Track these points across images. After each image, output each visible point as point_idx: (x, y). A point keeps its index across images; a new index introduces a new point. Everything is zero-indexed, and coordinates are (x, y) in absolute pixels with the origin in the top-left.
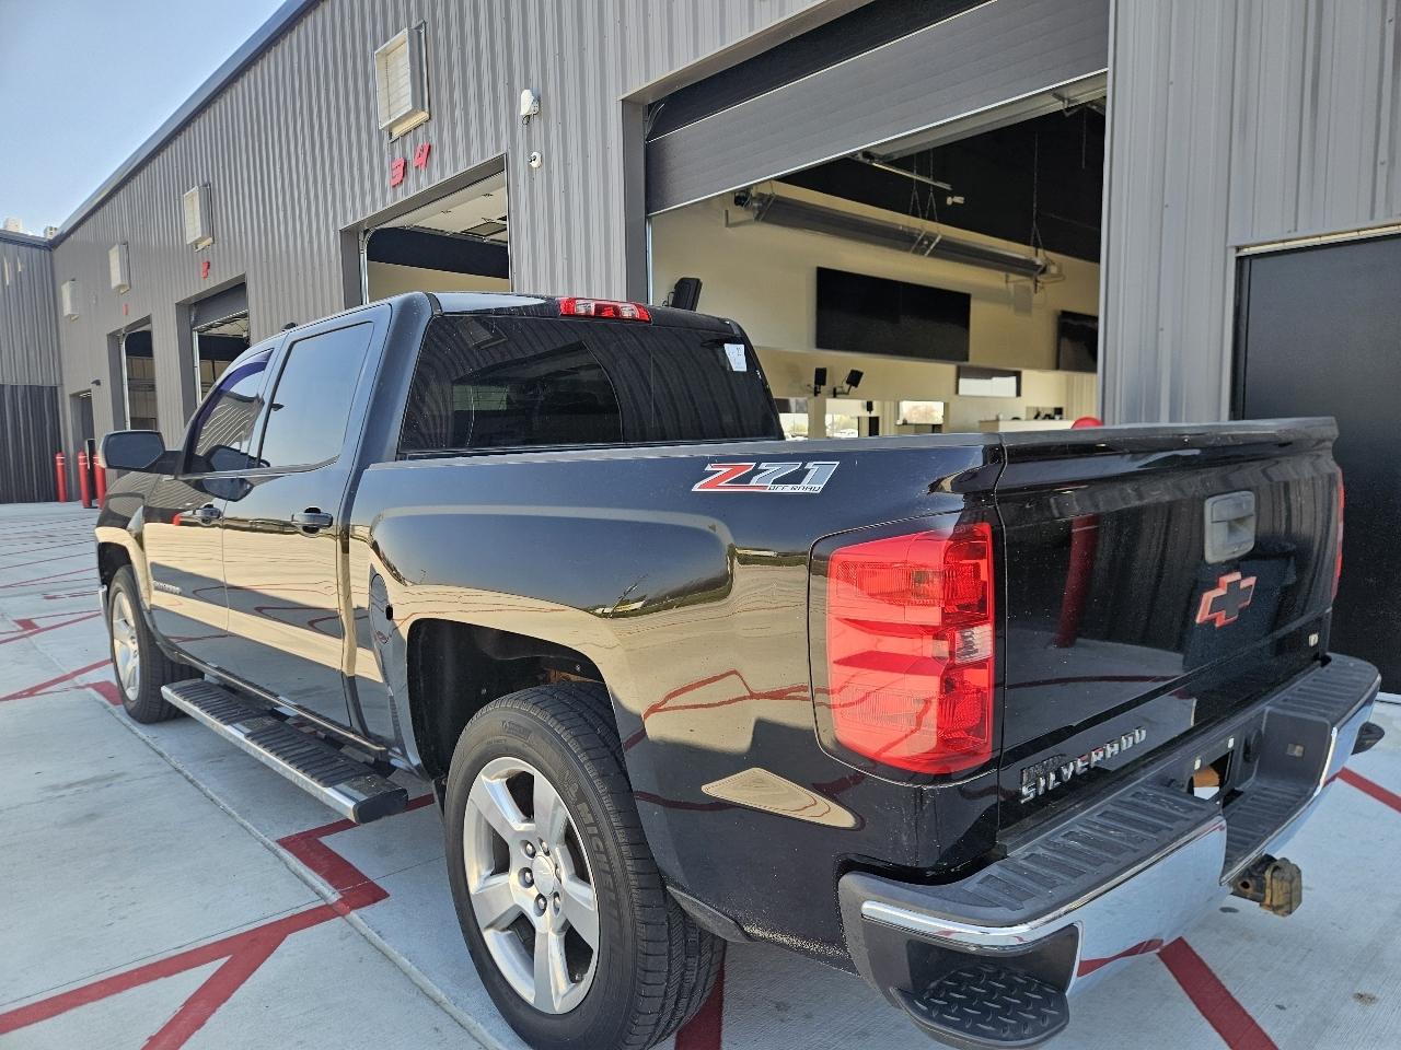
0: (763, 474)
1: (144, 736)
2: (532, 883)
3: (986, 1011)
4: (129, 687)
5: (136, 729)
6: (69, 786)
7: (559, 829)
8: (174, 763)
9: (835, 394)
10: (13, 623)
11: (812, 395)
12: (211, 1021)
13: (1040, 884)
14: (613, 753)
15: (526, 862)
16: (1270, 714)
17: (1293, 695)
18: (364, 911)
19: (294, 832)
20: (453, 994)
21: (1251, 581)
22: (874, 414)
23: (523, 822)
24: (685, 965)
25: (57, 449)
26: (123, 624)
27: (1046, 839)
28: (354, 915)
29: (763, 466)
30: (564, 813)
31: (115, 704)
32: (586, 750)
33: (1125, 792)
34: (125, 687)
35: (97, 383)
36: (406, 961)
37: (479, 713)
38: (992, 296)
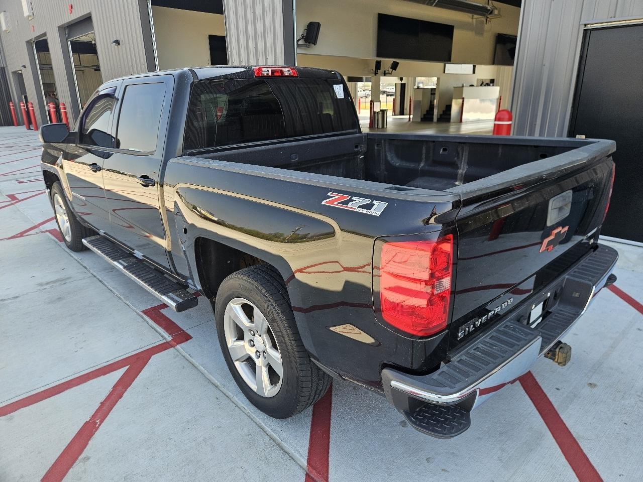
0: (354, 202)
1: (76, 258)
2: (254, 345)
3: (438, 421)
4: (66, 235)
5: (73, 255)
6: (47, 283)
7: (265, 328)
8: (91, 272)
9: (385, 74)
10: (6, 197)
11: (374, 75)
12: (125, 394)
13: (463, 375)
14: (287, 302)
15: (252, 338)
16: (567, 279)
17: (579, 269)
18: (183, 345)
19: (149, 307)
20: (223, 383)
21: (566, 228)
22: (403, 82)
23: (249, 323)
24: (318, 384)
25: (10, 99)
26: (59, 207)
27: (467, 351)
28: (178, 347)
29: (354, 198)
30: (266, 323)
31: (60, 241)
32: (275, 301)
33: (500, 326)
34: (65, 235)
35: (24, 67)
36: (202, 368)
37: (228, 277)
38: (464, 26)
